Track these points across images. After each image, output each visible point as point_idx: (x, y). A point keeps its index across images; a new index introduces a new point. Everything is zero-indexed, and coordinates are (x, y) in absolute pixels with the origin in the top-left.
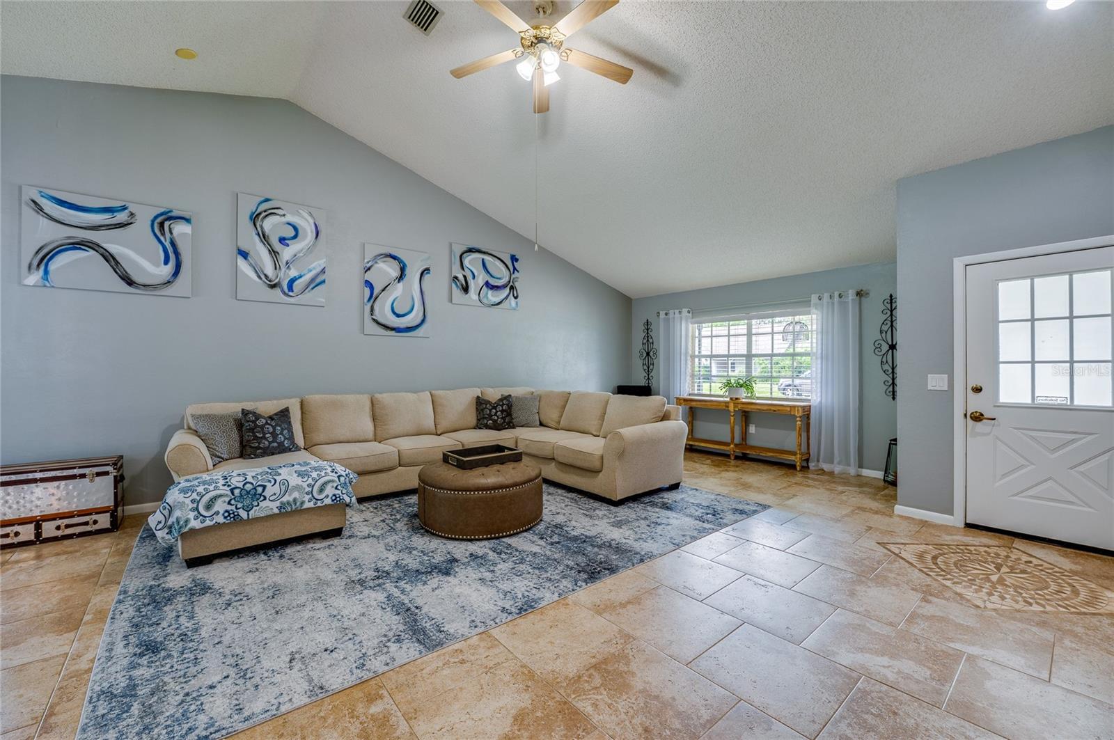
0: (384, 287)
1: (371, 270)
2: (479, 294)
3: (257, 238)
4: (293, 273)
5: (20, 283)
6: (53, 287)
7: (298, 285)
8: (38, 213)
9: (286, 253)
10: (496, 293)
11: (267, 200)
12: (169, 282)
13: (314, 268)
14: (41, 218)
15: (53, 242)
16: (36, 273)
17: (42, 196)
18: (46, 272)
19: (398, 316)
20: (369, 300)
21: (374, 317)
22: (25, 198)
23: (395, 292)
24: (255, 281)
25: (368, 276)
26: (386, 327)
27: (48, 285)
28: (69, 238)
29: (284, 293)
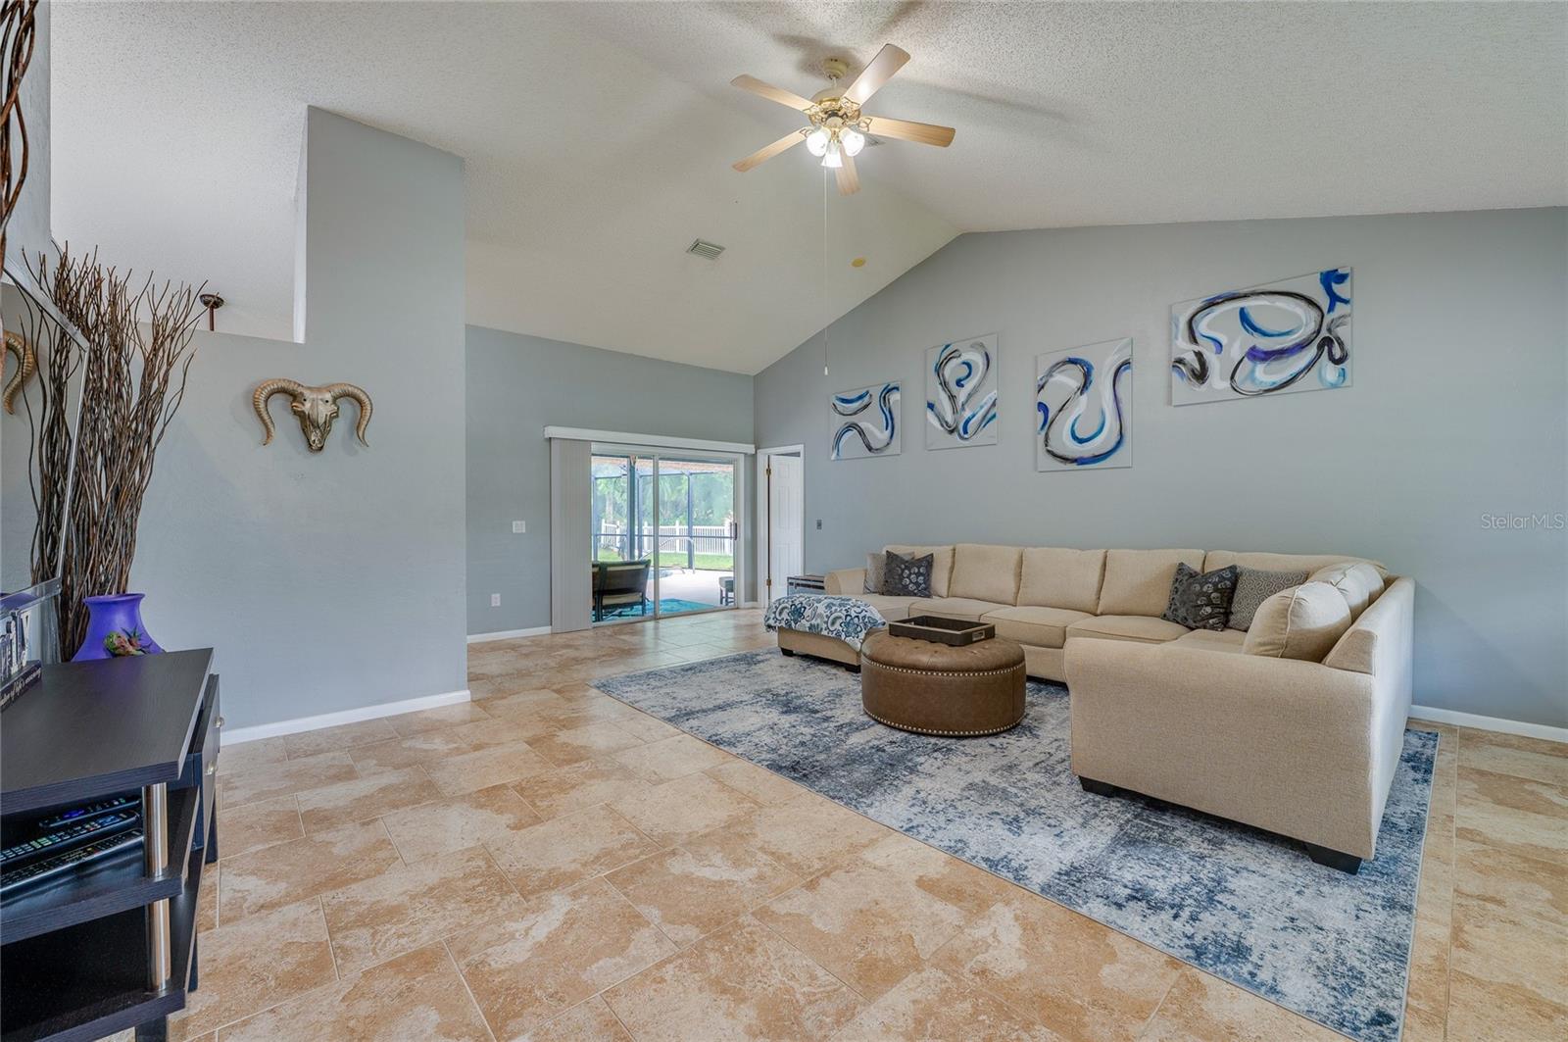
0: (1061, 406)
1: (1045, 388)
2: (1232, 377)
3: (940, 386)
4: (967, 414)
5: (830, 459)
6: (841, 459)
7: (971, 428)
8: (835, 411)
9: (962, 395)
10: (1275, 365)
11: (947, 346)
12: (888, 444)
13: (986, 403)
14: (837, 414)
15: (840, 429)
16: (835, 451)
17: (837, 399)
18: (838, 450)
19: (1081, 441)
20: (1042, 428)
21: (1049, 448)
22: (832, 404)
23: (1077, 409)
24: (938, 429)
25: (1043, 397)
26: (1065, 459)
27: (839, 458)
28: (846, 423)
29: (962, 438)
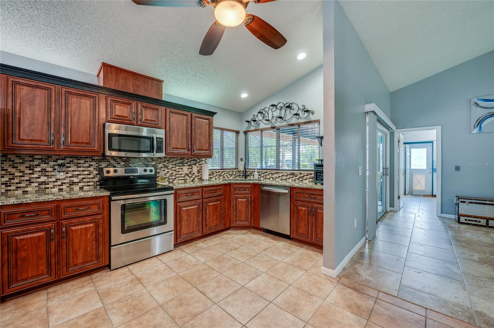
5: (470, 133)
6: (483, 133)
8: (477, 106)
14: (478, 108)
15: (483, 116)
16: (477, 128)
17: (478, 100)
18: (480, 127)
22: (472, 102)
27: (481, 132)
28: (489, 113)
